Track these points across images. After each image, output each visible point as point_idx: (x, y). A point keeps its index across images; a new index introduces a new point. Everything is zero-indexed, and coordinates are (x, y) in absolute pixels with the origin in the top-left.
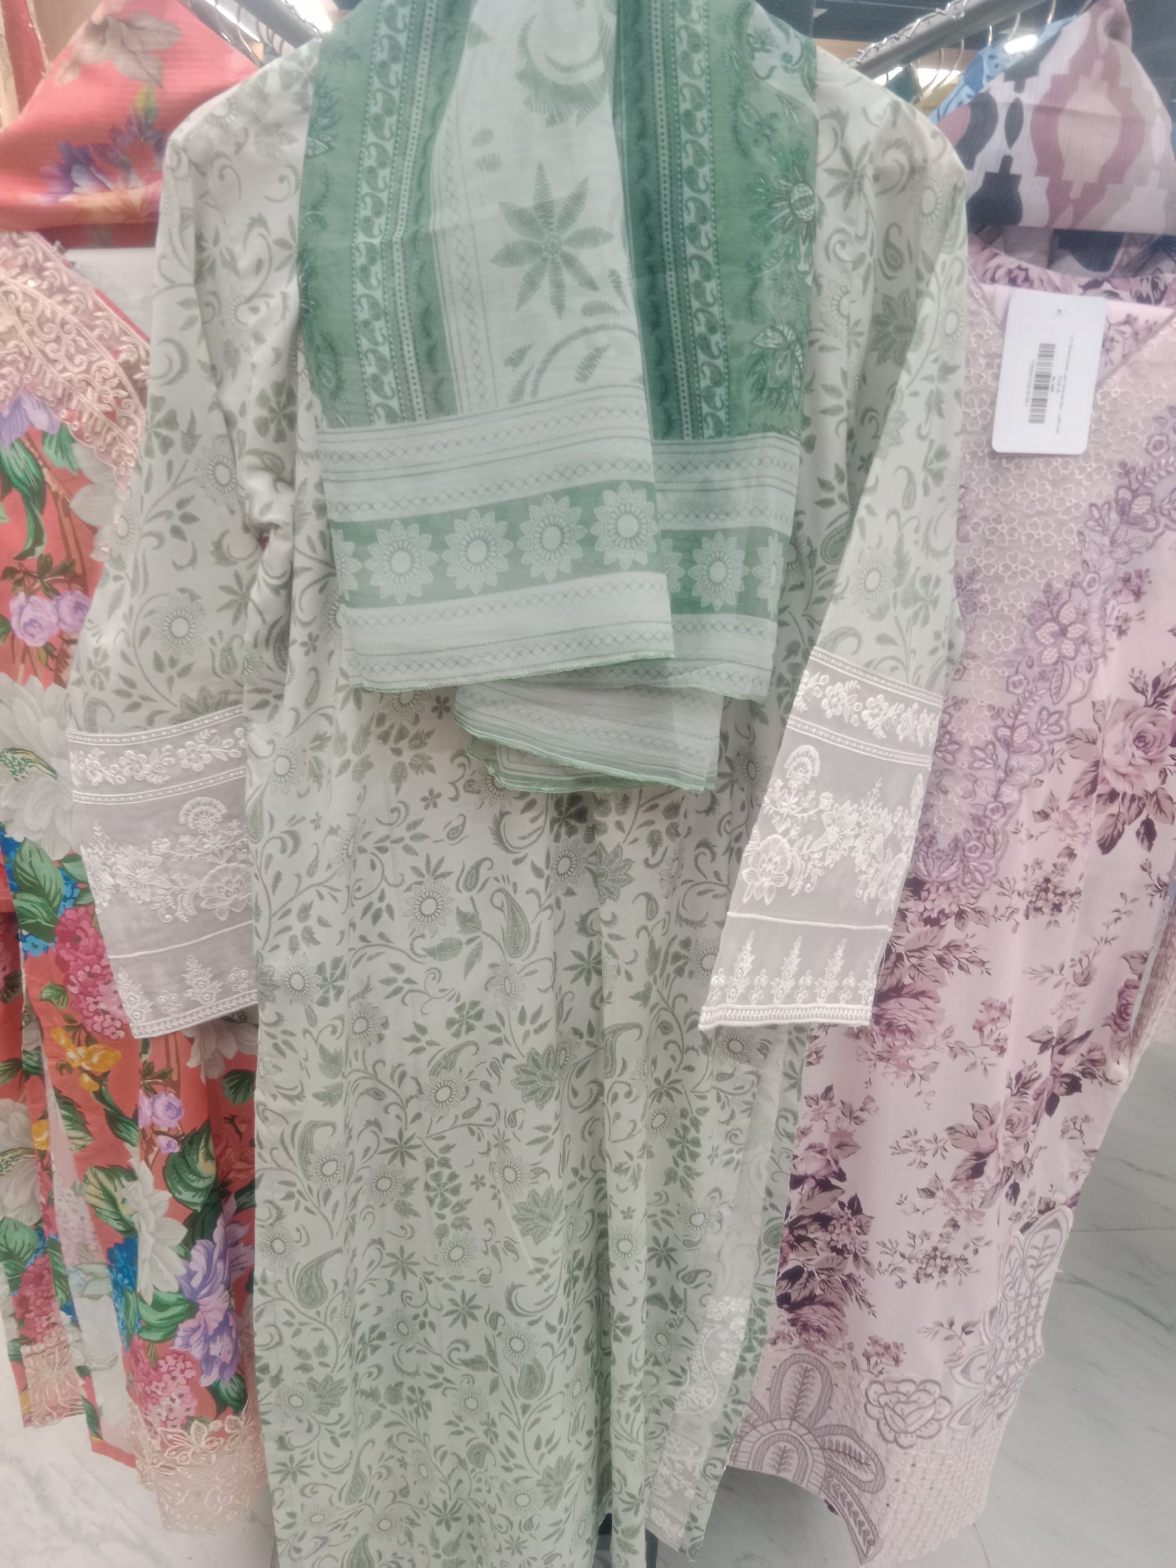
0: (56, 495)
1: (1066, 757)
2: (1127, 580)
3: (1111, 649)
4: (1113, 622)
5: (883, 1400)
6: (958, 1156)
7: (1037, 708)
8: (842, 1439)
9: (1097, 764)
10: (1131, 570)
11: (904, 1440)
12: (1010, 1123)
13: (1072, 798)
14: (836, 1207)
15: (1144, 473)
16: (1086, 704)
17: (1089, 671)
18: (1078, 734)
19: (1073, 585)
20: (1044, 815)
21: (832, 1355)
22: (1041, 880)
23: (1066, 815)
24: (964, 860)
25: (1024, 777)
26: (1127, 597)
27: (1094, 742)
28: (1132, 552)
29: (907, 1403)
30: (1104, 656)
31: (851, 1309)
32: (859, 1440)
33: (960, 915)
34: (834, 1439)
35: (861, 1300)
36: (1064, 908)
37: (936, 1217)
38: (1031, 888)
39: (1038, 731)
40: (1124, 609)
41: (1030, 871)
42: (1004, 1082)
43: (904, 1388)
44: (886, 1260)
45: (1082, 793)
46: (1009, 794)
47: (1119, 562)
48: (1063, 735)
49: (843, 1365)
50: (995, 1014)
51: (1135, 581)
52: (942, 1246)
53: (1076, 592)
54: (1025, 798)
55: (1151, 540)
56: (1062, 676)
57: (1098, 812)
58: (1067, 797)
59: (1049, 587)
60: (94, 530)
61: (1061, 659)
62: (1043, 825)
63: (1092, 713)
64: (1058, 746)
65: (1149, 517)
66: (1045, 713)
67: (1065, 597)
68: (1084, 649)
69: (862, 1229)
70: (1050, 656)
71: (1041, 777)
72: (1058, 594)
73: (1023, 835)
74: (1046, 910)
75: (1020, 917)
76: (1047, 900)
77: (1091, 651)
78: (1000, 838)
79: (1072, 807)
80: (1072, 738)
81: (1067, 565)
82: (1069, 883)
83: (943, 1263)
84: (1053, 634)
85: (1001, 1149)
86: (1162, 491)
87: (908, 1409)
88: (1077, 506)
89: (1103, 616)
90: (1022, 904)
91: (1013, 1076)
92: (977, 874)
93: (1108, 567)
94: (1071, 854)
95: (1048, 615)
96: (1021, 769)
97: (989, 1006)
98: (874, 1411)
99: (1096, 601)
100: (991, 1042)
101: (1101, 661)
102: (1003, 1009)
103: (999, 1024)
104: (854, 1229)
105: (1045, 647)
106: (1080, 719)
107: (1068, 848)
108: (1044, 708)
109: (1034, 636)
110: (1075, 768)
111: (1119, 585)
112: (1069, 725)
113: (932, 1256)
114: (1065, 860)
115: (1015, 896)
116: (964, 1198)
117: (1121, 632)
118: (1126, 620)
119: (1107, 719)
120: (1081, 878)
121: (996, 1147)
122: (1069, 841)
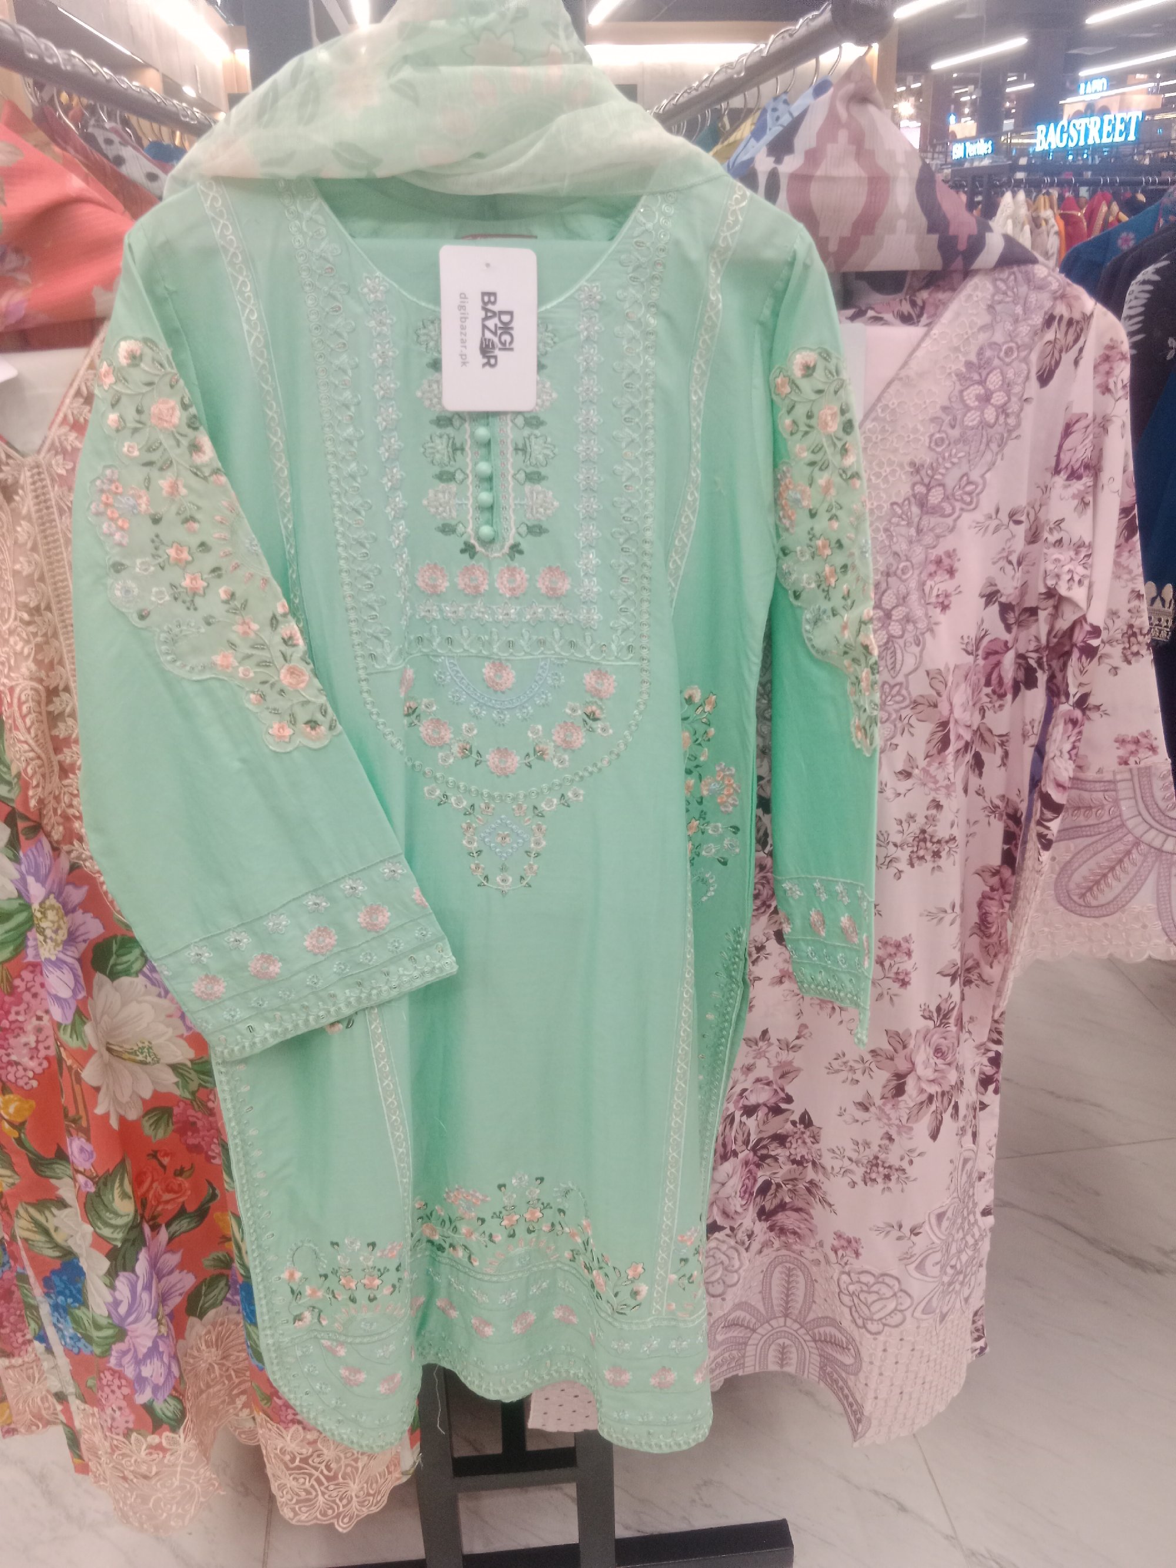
2: (939, 562)
3: (936, 624)
4: (933, 600)
5: (852, 1289)
8: (828, 1330)
9: (945, 723)
10: (941, 553)
11: (873, 1327)
13: (928, 755)
14: (789, 1126)
15: (932, 467)
16: (922, 674)
17: (919, 645)
18: (920, 701)
20: (906, 774)
21: (808, 1254)
22: (918, 832)
23: (925, 771)
26: (942, 576)
27: (936, 707)
28: (937, 537)
29: (870, 1293)
30: (931, 630)
32: (838, 1328)
34: (822, 1330)
35: (823, 1201)
36: (943, 854)
37: (873, 1129)
38: (910, 840)
40: (942, 586)
41: (905, 825)
42: (922, 1014)
43: (864, 1278)
44: (837, 1164)
45: (935, 752)
47: (928, 547)
48: (907, 703)
49: (818, 1262)
50: (892, 950)
51: (946, 562)
52: (882, 1156)
53: (893, 580)
55: (950, 524)
56: (895, 652)
58: (923, 755)
62: (908, 783)
63: (927, 681)
64: (904, 713)
65: (945, 504)
68: (910, 627)
69: (816, 1139)
71: (894, 741)
73: (889, 793)
74: (928, 858)
75: (903, 866)
76: (926, 848)
77: (917, 628)
79: (929, 764)
80: (916, 704)
82: (943, 831)
83: (885, 1171)
86: (951, 480)
89: (923, 596)
90: (904, 855)
93: (919, 553)
94: (938, 806)
97: (885, 943)
98: (845, 1300)
99: (913, 584)
100: (892, 975)
101: (928, 636)
102: (899, 945)
103: (898, 959)
106: (919, 687)
107: (934, 801)
110: (924, 730)
111: (933, 568)
112: (910, 694)
113: (875, 1163)
114: (934, 812)
116: (893, 1114)
117: (945, 607)
118: (947, 596)
119: (949, 684)
120: (952, 826)
121: (913, 1069)
122: (933, 794)
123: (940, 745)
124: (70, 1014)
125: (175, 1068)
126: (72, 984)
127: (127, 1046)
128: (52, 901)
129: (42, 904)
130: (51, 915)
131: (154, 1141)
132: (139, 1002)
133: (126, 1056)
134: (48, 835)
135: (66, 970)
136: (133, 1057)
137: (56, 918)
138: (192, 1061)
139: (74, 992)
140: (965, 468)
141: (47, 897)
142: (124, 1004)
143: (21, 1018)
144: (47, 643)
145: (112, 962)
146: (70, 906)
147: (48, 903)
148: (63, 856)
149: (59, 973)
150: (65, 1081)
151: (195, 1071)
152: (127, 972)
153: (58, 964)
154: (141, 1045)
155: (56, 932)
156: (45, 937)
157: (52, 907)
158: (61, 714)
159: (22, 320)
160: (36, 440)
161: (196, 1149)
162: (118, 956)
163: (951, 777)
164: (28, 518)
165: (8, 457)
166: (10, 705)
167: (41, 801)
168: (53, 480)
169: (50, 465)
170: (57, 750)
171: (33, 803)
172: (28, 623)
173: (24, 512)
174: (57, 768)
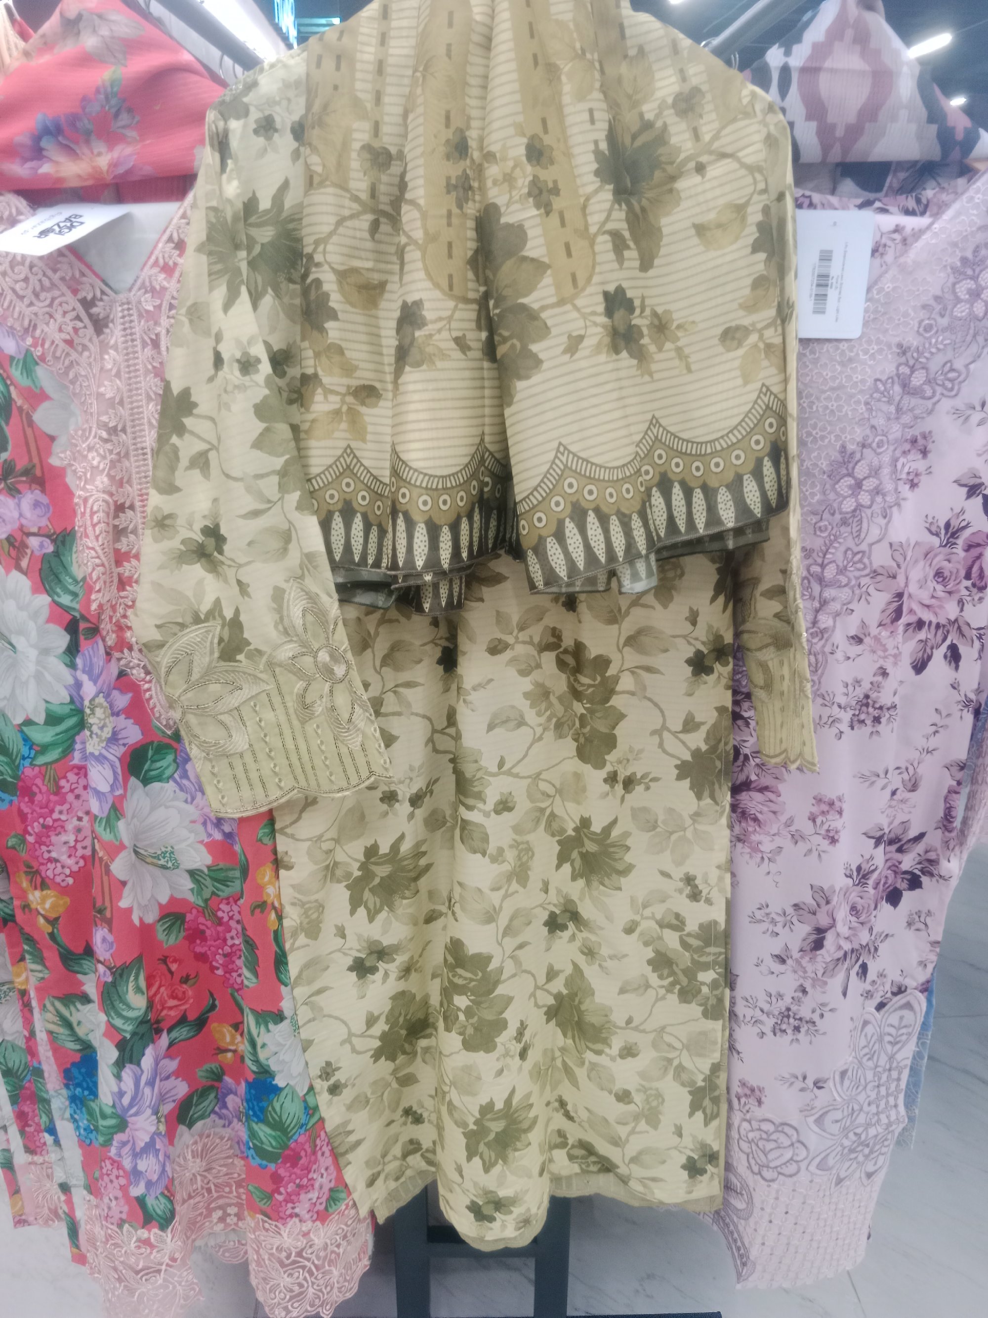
0: (20, 409)
1: (872, 590)
2: (914, 441)
3: (904, 499)
4: (904, 476)
5: (751, 1136)
6: (803, 931)
7: (843, 549)
9: (900, 595)
10: (917, 433)
11: (767, 1174)
12: (855, 910)
13: (880, 625)
15: (918, 350)
16: (885, 544)
17: (885, 517)
18: (880, 571)
19: (864, 446)
20: (857, 640)
22: (862, 696)
23: (876, 639)
25: (836, 607)
26: (915, 455)
27: (894, 577)
28: (916, 417)
29: (768, 1141)
30: (898, 505)
35: (733, 1048)
36: (883, 720)
37: (788, 982)
38: (854, 703)
39: (845, 568)
40: (914, 466)
41: (851, 688)
42: (843, 871)
43: (765, 1126)
44: (749, 1013)
45: (888, 621)
46: (825, 621)
47: (905, 426)
48: (867, 571)
50: (825, 807)
51: (921, 442)
52: (794, 1009)
53: (867, 451)
54: (838, 625)
55: (930, 406)
56: (861, 521)
57: (906, 638)
58: (876, 624)
59: (843, 448)
60: (52, 439)
61: (859, 507)
62: (858, 649)
63: (889, 552)
64: (863, 581)
65: (926, 387)
66: (849, 553)
67: (858, 456)
68: (879, 499)
70: (849, 505)
71: (851, 606)
72: (852, 454)
73: (840, 655)
74: (868, 722)
75: (845, 728)
76: (868, 713)
77: (885, 501)
78: (820, 658)
79: (881, 633)
80: (875, 574)
81: (858, 430)
82: (885, 698)
83: (796, 1023)
84: (850, 487)
85: (841, 929)
86: (935, 364)
87: (769, 1146)
88: (864, 382)
89: (895, 472)
90: (846, 716)
91: (854, 868)
93: (896, 431)
94: (884, 673)
95: (845, 471)
96: (834, 600)
97: (819, 800)
99: (886, 459)
100: (823, 832)
101: (895, 509)
102: (832, 804)
103: (830, 817)
105: (845, 498)
106: (881, 558)
107: (881, 668)
108: (848, 549)
109: (833, 487)
110: (880, 600)
111: (907, 446)
112: (871, 563)
113: (786, 1015)
114: (880, 678)
115: (839, 709)
116: (810, 967)
117: (913, 485)
118: (917, 475)
119: (908, 558)
120: (895, 694)
121: (832, 925)
122: (881, 662)
123: (894, 615)
124: (107, 807)
125: (192, 873)
126: (111, 782)
127: (151, 851)
128: (101, 699)
129: (92, 700)
130: (99, 712)
131: (165, 946)
132: (167, 807)
133: (149, 860)
134: (104, 640)
135: (107, 765)
136: (155, 861)
137: (103, 716)
138: (208, 867)
139: (113, 787)
140: (949, 354)
141: (97, 695)
142: (153, 808)
144: (119, 461)
145: (146, 767)
146: (116, 710)
147: (97, 700)
148: (113, 661)
149: (100, 768)
150: (96, 872)
151: (211, 878)
152: (159, 778)
153: (100, 759)
154: (163, 849)
155: (102, 728)
156: (92, 732)
157: (101, 706)
158: (125, 529)
159: (129, 172)
160: (130, 280)
161: (202, 958)
162: (153, 762)
163: (900, 646)
164: (115, 347)
165: (103, 293)
166: (83, 514)
167: (101, 606)
168: (140, 316)
169: (140, 302)
170: (118, 563)
171: (94, 606)
172: (106, 441)
173: (112, 342)
174: (116, 580)
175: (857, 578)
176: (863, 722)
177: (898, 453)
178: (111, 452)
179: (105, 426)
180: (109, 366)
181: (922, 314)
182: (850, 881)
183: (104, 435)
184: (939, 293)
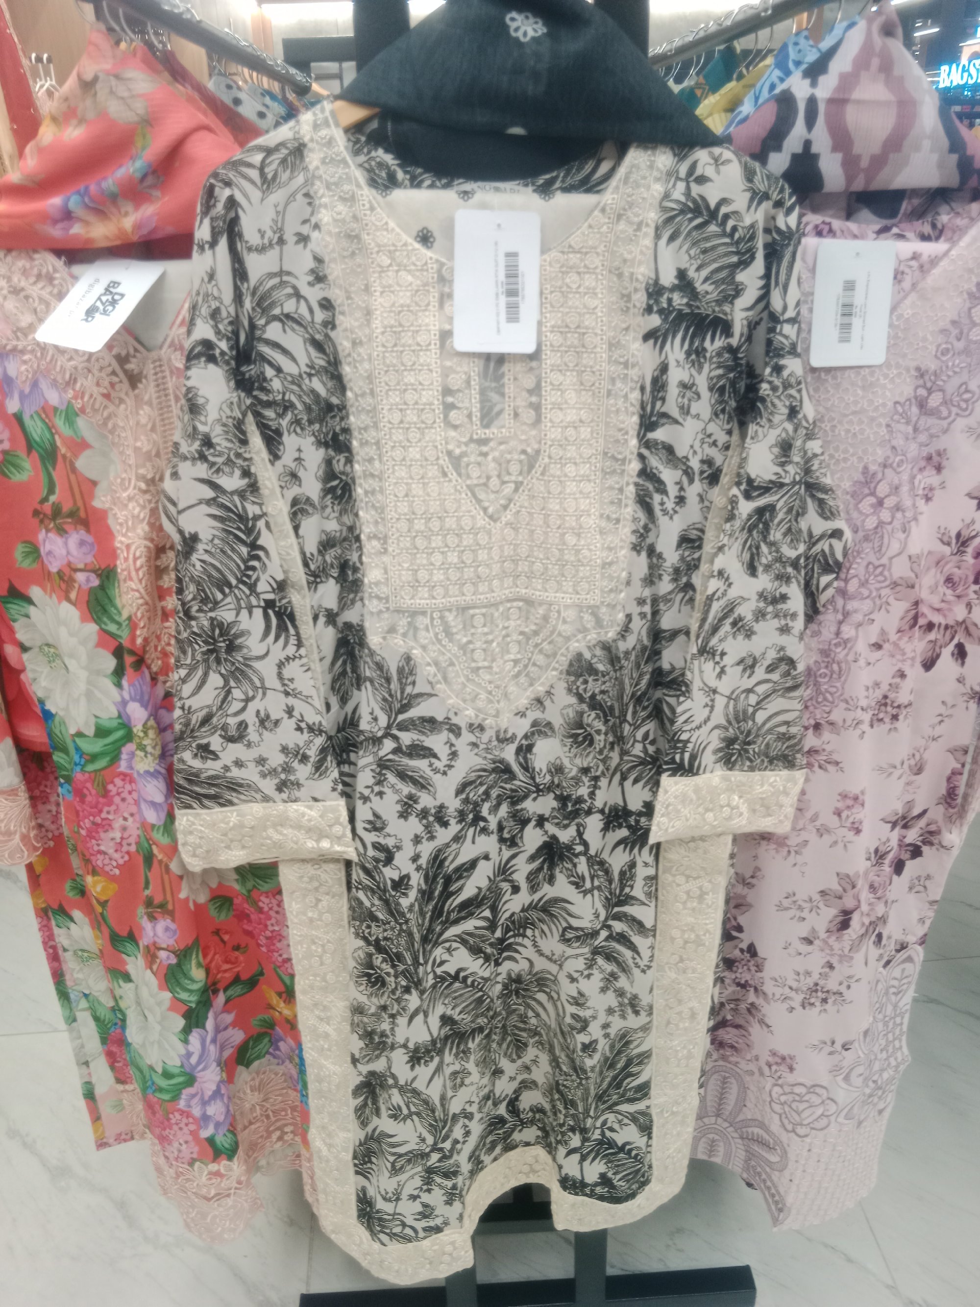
0: (64, 457)
1: (891, 600)
2: (929, 459)
3: (921, 513)
4: (920, 492)
5: (783, 1098)
6: (829, 914)
7: (865, 563)
8: (756, 1130)
9: (916, 603)
10: (932, 451)
11: (801, 1131)
12: (872, 888)
13: (899, 631)
14: (737, 953)
15: (935, 374)
17: (904, 532)
18: (900, 582)
19: (885, 466)
20: (878, 646)
21: (743, 1065)
22: (881, 697)
23: (895, 644)
24: (817, 684)
25: (858, 617)
26: (930, 472)
27: (913, 587)
28: (932, 436)
29: (801, 1102)
30: (917, 519)
31: (755, 1030)
32: (767, 1130)
33: (817, 727)
34: (750, 1130)
35: (762, 1022)
36: (901, 717)
37: (815, 960)
38: (873, 704)
39: (867, 581)
40: (929, 481)
41: (870, 691)
42: (864, 856)
43: (797, 1090)
44: (778, 991)
45: (907, 627)
46: (848, 631)
47: (921, 445)
48: (887, 583)
49: (751, 1073)
50: (850, 802)
51: (936, 459)
52: (822, 983)
53: (888, 471)
54: (861, 634)
55: (945, 426)
56: (882, 537)
57: (920, 639)
58: (895, 630)
59: (866, 468)
60: (95, 484)
61: (881, 524)
62: (878, 654)
63: (908, 564)
64: (884, 592)
65: (942, 408)
66: (871, 567)
67: (880, 476)
68: (899, 515)
69: (759, 968)
70: (871, 523)
71: (872, 617)
72: (874, 474)
73: (862, 662)
74: (887, 720)
75: (865, 727)
76: (886, 712)
77: (905, 517)
78: (843, 665)
79: (900, 639)
80: (895, 585)
81: (879, 451)
82: (903, 697)
83: (824, 996)
84: (872, 506)
85: (864, 907)
86: (951, 386)
87: (802, 1106)
88: (884, 405)
89: (913, 488)
90: (867, 717)
91: (872, 850)
92: (828, 696)
93: (913, 450)
94: (903, 675)
95: (866, 491)
96: (856, 611)
97: (844, 796)
98: (777, 1108)
99: (905, 477)
100: (848, 824)
101: (913, 524)
102: (856, 799)
103: (854, 810)
104: (753, 969)
105: (867, 516)
106: (900, 569)
107: (899, 670)
108: (869, 563)
109: (856, 507)
110: (899, 608)
111: (923, 464)
112: (891, 575)
113: (815, 989)
114: (898, 680)
115: (859, 710)
116: (836, 946)
117: (929, 499)
118: (932, 489)
119: (922, 568)
121: (858, 907)
122: (900, 665)
123: (911, 621)
124: (163, 815)
126: (165, 791)
128: (152, 722)
129: (145, 725)
130: (151, 734)
131: (217, 921)
134: (149, 668)
135: (161, 779)
137: (154, 737)
139: (165, 797)
140: (965, 377)
141: (149, 719)
143: (111, 817)
146: (163, 726)
147: (149, 723)
148: (159, 685)
149: (155, 782)
153: (155, 774)
155: (154, 748)
157: (152, 727)
158: (167, 568)
159: (152, 232)
164: (150, 403)
165: (136, 350)
166: (126, 559)
167: (146, 640)
168: (172, 372)
169: (170, 360)
170: (161, 598)
171: (139, 641)
172: (145, 492)
173: (146, 398)
174: (160, 613)
175: (878, 590)
176: (881, 720)
177: (915, 470)
178: (150, 502)
179: (143, 478)
180: (143, 421)
181: (940, 339)
182: (869, 863)
183: (143, 486)
184: (956, 318)
